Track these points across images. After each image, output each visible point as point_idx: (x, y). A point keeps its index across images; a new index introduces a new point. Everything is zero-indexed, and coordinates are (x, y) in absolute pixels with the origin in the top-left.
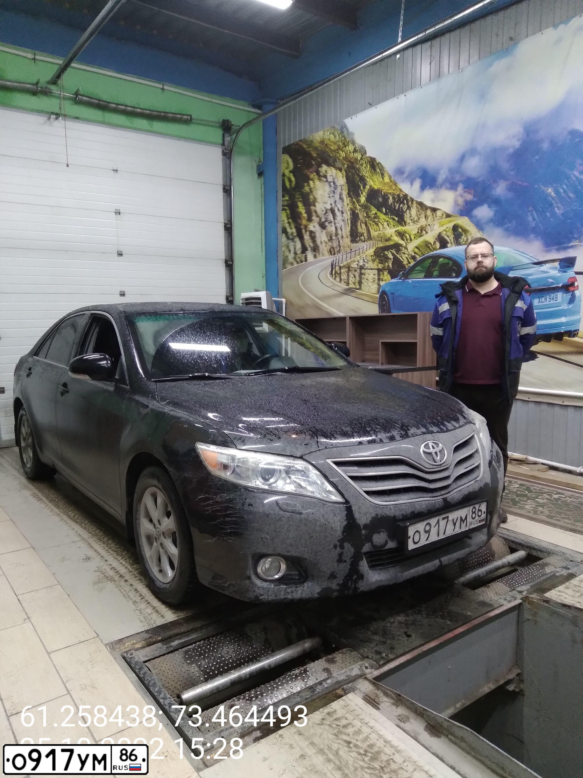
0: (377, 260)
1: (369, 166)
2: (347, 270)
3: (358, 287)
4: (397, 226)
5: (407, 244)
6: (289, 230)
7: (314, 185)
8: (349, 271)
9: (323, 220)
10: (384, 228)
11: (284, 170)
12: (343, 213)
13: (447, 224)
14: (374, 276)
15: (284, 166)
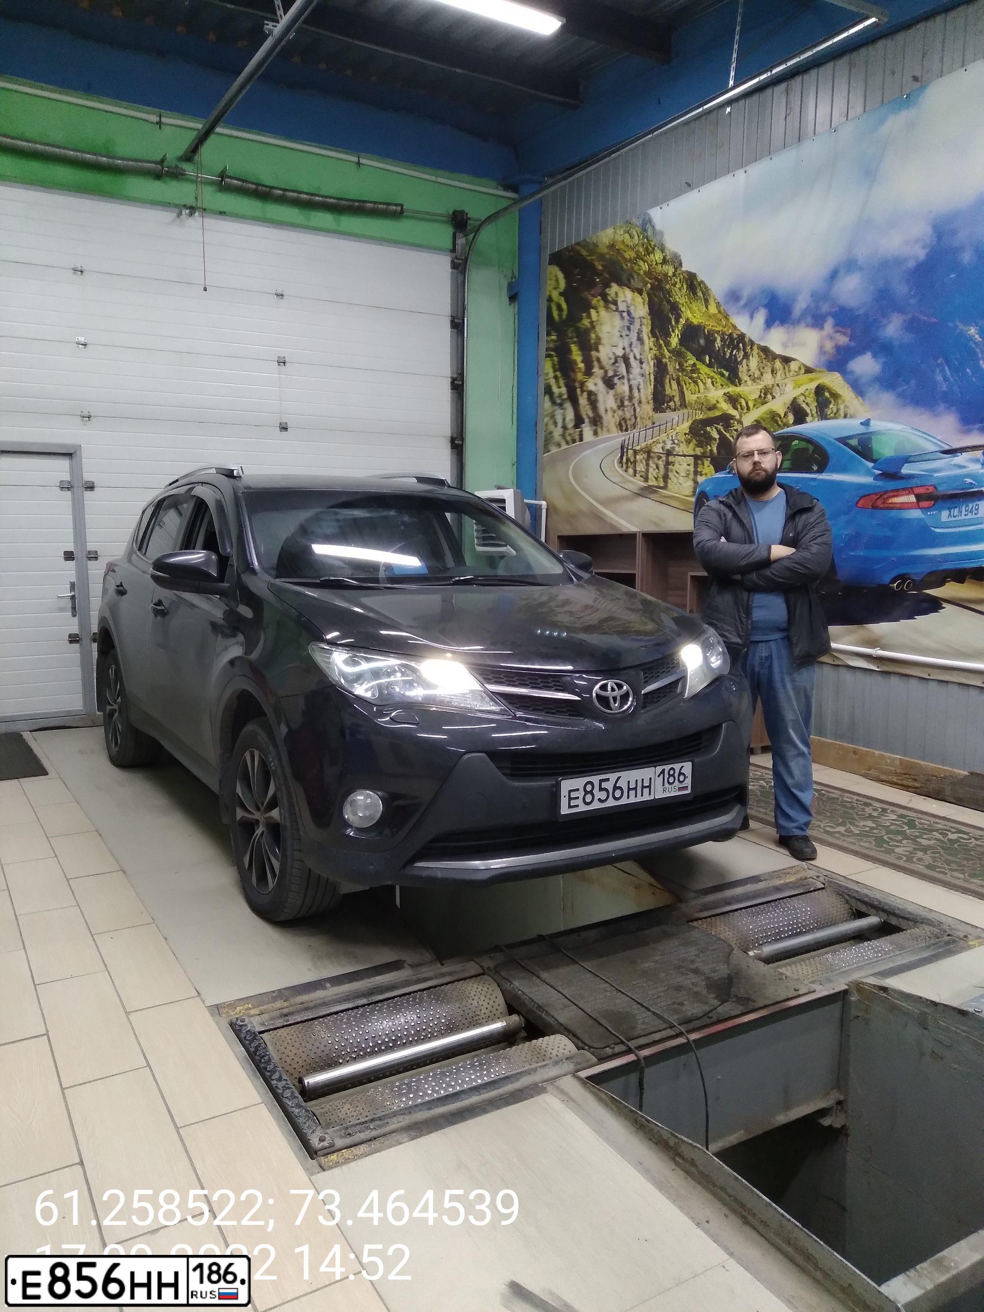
0: (694, 441)
1: (685, 286)
2: (645, 456)
3: (662, 485)
4: (727, 385)
5: (741, 416)
6: (555, 390)
7: (599, 316)
8: (649, 457)
9: (610, 374)
10: (706, 388)
11: (550, 291)
12: (641, 363)
13: (806, 383)
14: (688, 467)
15: (550, 284)
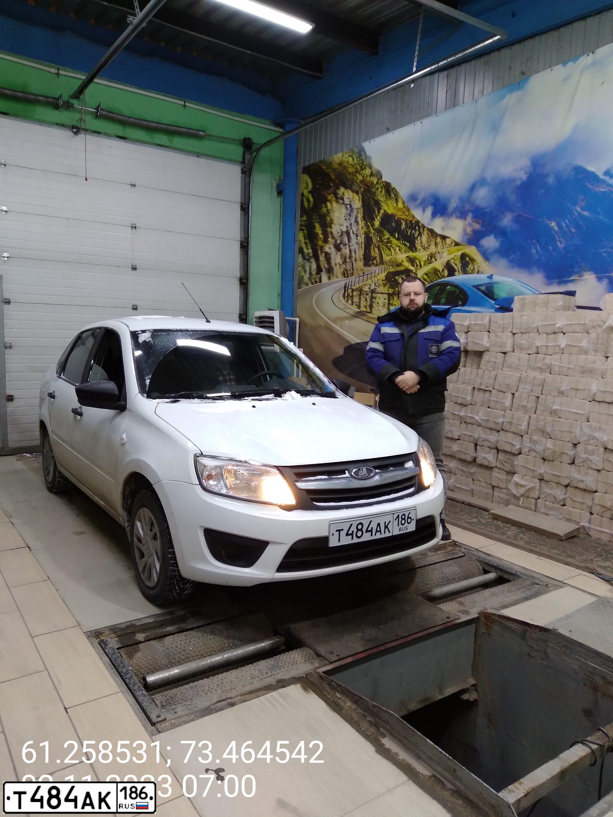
0: (388, 285)
1: (384, 191)
2: (359, 293)
3: (369, 311)
4: (408, 251)
5: (416, 270)
6: (305, 250)
7: (332, 206)
8: (361, 294)
9: (339, 242)
10: (395, 253)
11: (303, 190)
12: (357, 236)
13: (456, 252)
14: (384, 301)
15: (303, 185)
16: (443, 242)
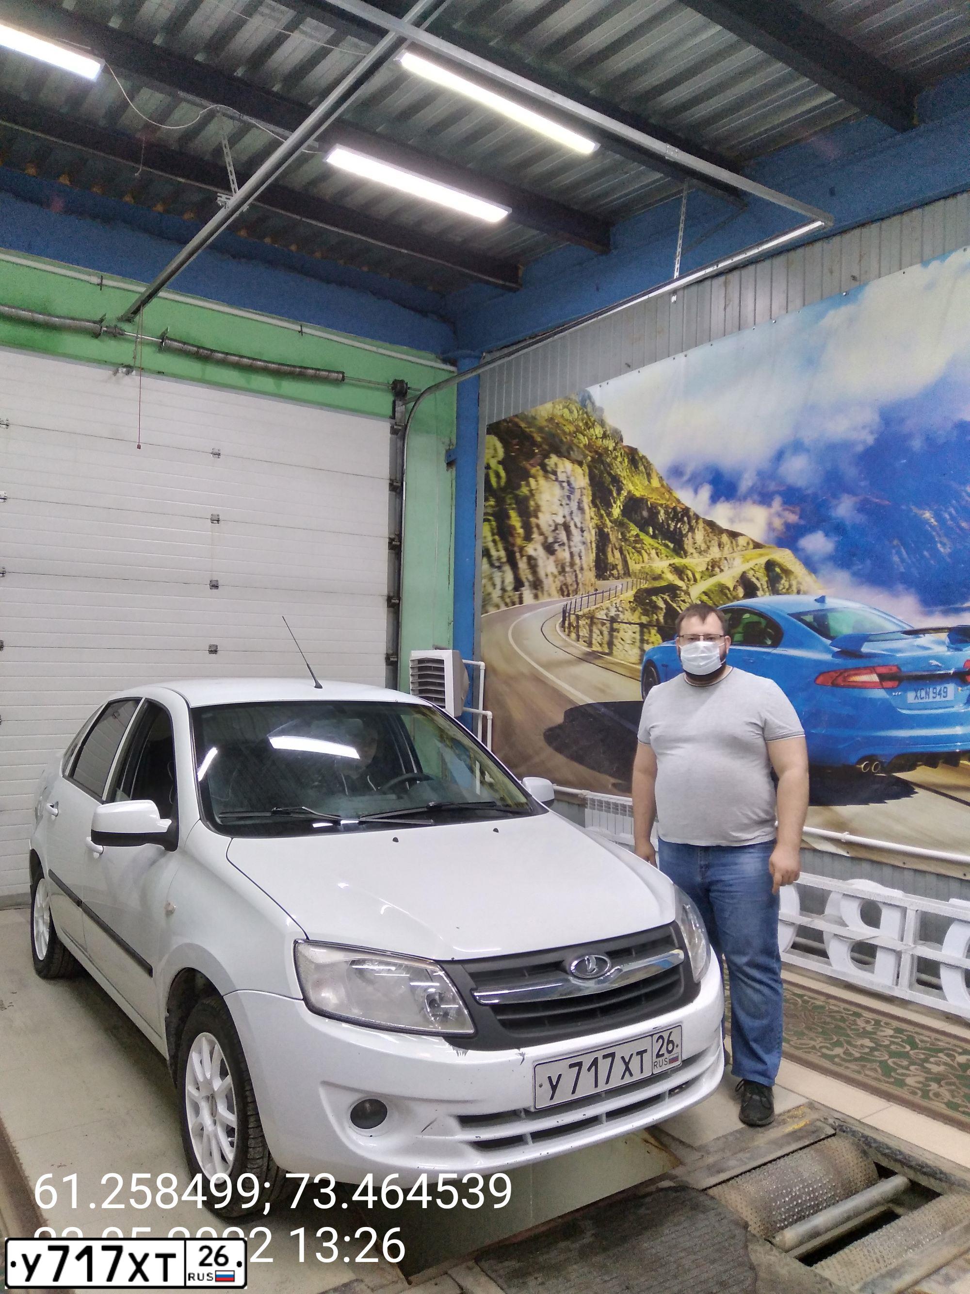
0: (639, 609)
1: (626, 460)
2: (588, 621)
3: (607, 651)
4: (672, 556)
5: (688, 587)
6: (493, 552)
7: (538, 485)
9: (551, 540)
11: (488, 459)
13: (756, 558)
14: (634, 635)
15: (488, 453)
16: (732, 542)
